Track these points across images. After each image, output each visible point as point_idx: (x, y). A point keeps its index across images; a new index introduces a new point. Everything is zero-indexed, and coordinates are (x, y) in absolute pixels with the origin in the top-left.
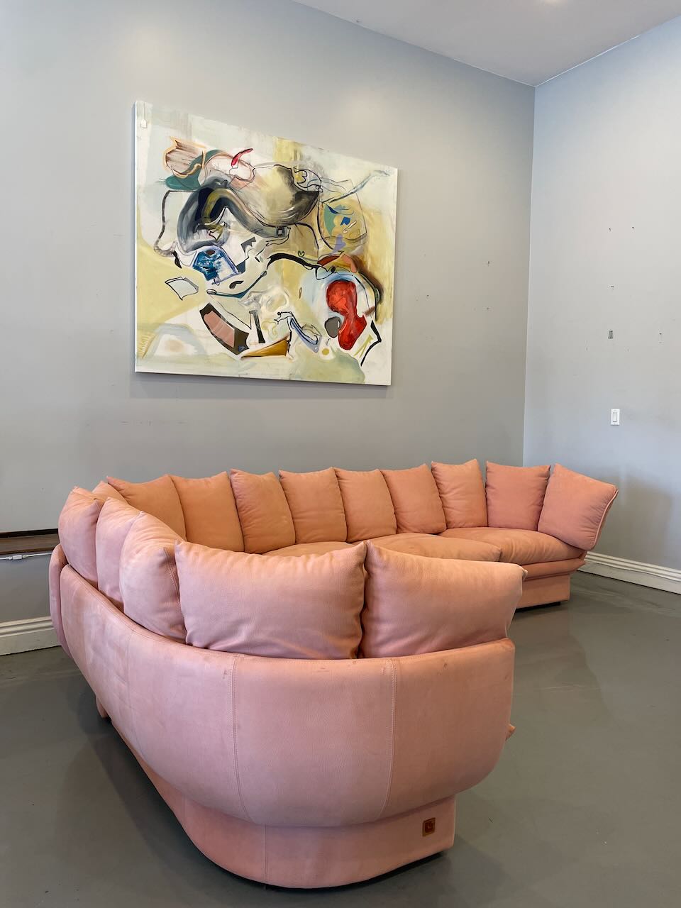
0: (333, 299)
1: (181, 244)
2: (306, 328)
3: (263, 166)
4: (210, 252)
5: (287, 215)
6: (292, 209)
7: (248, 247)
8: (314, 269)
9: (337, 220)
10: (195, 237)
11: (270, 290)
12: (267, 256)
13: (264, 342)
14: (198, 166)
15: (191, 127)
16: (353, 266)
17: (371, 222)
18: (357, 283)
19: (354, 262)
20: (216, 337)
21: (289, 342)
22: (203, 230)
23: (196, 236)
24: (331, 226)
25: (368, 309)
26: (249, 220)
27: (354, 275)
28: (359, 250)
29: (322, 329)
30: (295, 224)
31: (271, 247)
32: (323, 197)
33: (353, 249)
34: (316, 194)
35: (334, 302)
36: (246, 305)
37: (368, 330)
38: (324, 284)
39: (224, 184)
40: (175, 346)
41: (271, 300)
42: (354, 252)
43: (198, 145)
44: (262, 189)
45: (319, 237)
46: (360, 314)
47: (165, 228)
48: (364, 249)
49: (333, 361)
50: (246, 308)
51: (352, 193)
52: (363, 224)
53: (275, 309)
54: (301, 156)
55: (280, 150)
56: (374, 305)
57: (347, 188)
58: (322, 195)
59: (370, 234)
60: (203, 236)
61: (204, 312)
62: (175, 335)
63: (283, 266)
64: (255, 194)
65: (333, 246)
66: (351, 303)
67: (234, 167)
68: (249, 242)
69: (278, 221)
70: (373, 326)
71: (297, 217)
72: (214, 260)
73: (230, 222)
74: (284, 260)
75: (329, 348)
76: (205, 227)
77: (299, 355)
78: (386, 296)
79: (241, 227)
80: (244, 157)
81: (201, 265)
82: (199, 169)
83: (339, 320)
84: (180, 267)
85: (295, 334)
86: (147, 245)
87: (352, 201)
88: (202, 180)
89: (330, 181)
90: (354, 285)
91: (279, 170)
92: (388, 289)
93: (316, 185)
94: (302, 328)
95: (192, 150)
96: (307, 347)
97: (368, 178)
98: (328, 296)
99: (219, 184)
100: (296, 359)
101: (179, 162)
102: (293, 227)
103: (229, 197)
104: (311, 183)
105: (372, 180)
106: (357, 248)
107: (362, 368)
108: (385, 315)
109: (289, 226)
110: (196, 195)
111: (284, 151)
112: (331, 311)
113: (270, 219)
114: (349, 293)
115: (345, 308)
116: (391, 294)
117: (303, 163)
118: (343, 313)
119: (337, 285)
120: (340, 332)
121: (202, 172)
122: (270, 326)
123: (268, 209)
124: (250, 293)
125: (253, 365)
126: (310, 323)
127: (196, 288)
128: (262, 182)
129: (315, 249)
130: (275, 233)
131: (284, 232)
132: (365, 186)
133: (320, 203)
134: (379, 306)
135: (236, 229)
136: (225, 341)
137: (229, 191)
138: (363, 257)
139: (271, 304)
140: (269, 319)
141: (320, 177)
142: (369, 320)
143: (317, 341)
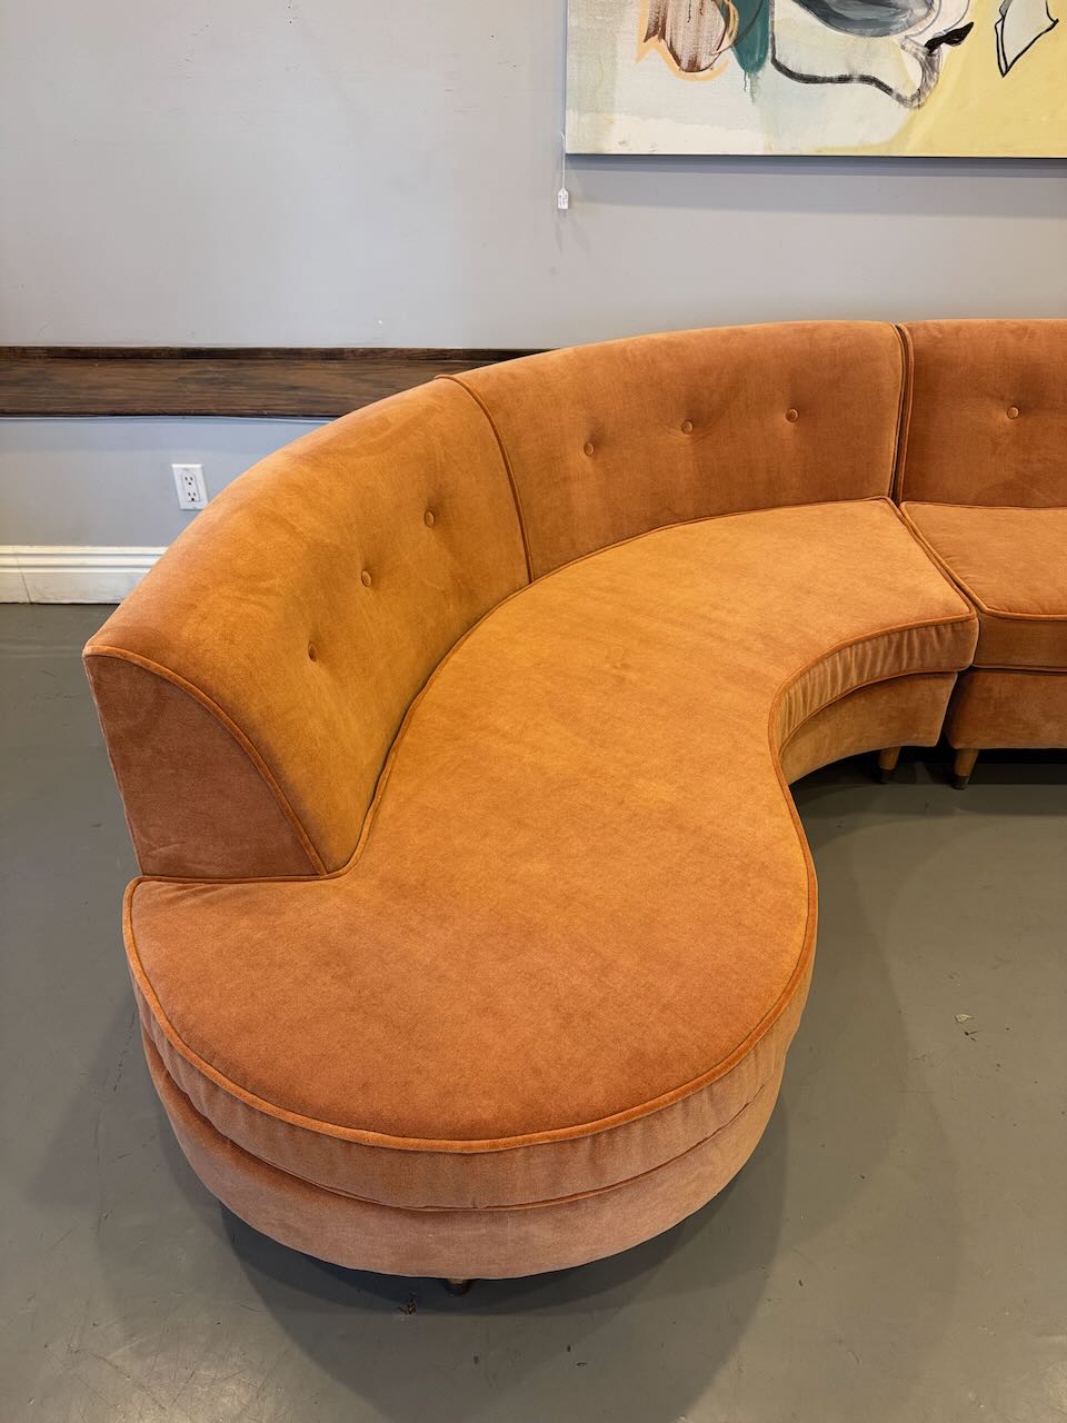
1: (910, 25)
47: (866, 73)
84: (970, 26)
86: (906, 129)
101: (698, 30)
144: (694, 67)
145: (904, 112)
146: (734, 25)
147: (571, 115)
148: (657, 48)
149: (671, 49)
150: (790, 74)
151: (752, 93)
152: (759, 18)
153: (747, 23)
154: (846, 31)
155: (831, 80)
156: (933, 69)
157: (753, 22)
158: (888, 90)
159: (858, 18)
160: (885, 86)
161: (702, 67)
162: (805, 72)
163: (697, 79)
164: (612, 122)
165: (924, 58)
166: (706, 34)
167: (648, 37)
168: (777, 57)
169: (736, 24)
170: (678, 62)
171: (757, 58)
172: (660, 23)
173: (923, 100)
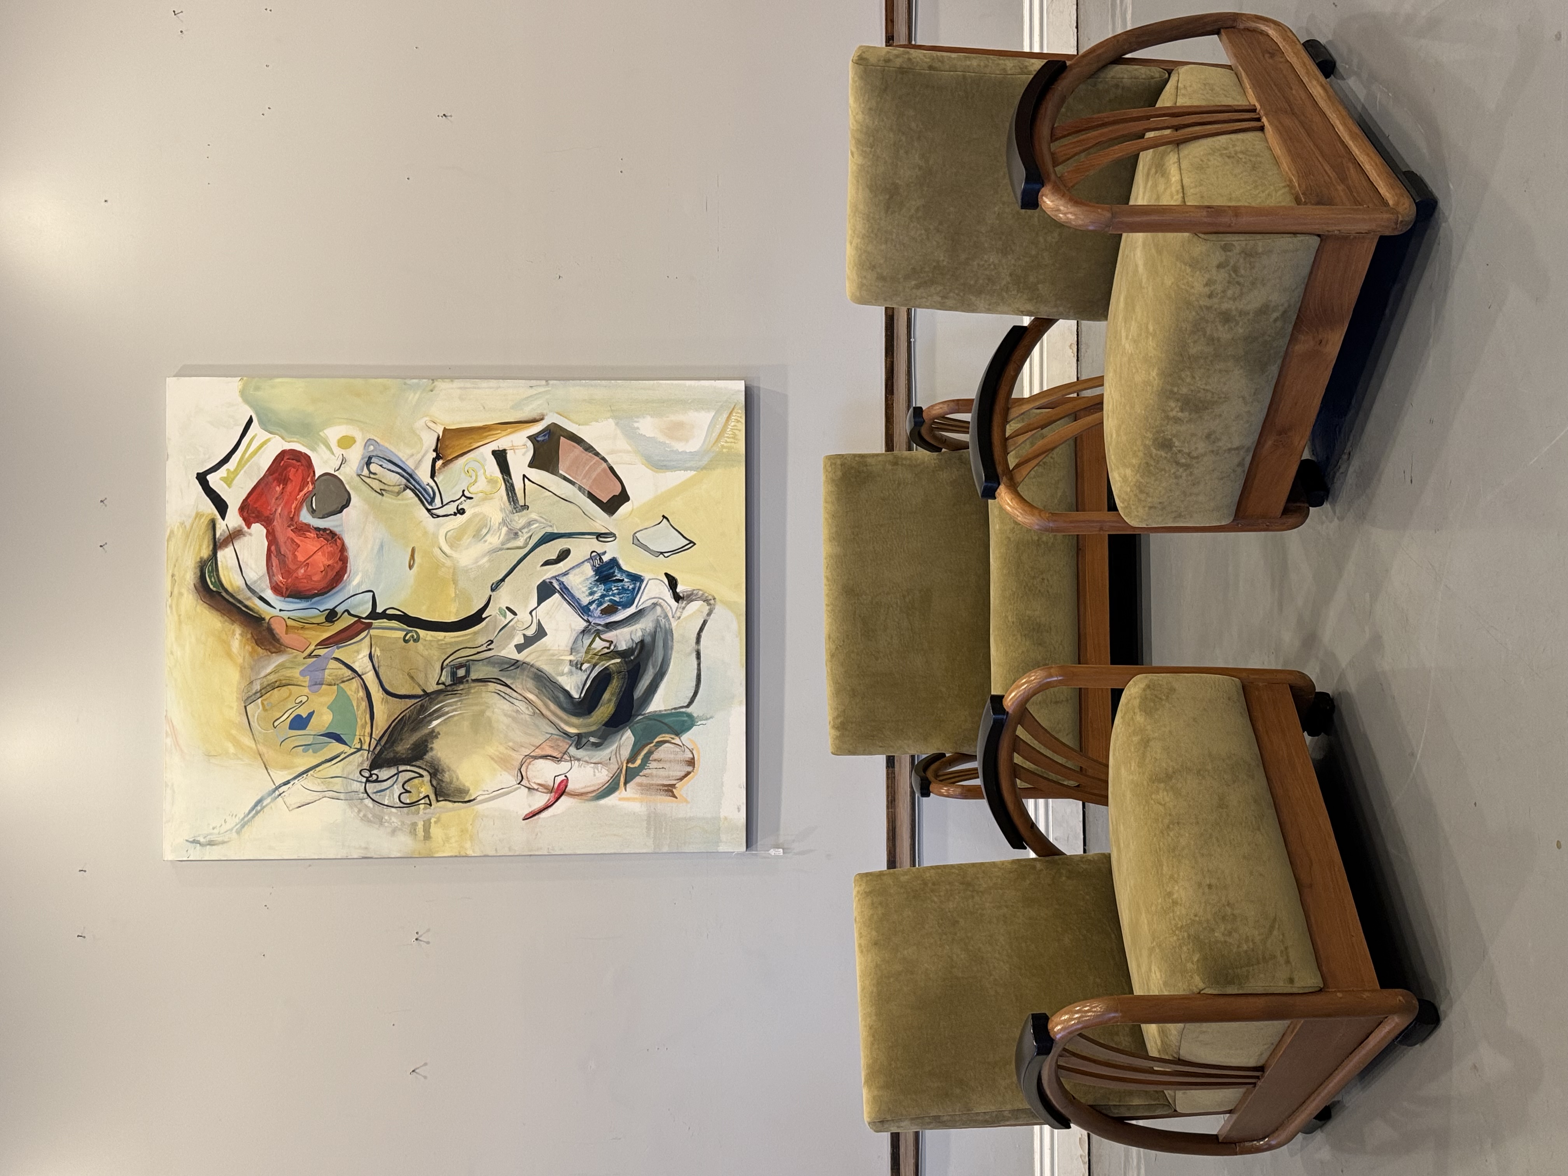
0: (331, 555)
1: (666, 616)
2: (396, 489)
3: (502, 793)
4: (611, 610)
5: (446, 709)
6: (435, 723)
7: (530, 632)
8: (379, 610)
9: (324, 720)
10: (640, 634)
11: (484, 556)
12: (489, 621)
13: (494, 453)
14: (633, 763)
15: (648, 829)
16: (279, 629)
17: (234, 732)
18: (269, 595)
19: (277, 640)
20: (597, 454)
21: (438, 457)
22: (624, 647)
23: (637, 637)
24: (340, 705)
25: (238, 544)
26: (530, 684)
27: (275, 612)
28: (264, 667)
29: (355, 489)
30: (426, 694)
31: (482, 640)
32: (362, 759)
33: (281, 666)
34: (377, 763)
35: (329, 549)
36: (536, 521)
37: (234, 498)
38: (355, 582)
39: (584, 741)
40: (676, 430)
41: (478, 536)
42: (278, 660)
43: (634, 799)
44: (502, 749)
45: (370, 678)
46: (258, 530)
47: (695, 641)
48: (249, 670)
49: (328, 423)
50: (534, 516)
51: (285, 783)
52: (254, 724)
53: (469, 521)
54: (413, 831)
55: (463, 831)
56: (220, 554)
57: (297, 792)
58: (362, 763)
59: (235, 705)
60: (624, 638)
61: (623, 497)
62: (677, 452)
63: (453, 608)
64: (518, 736)
65: (333, 664)
66: (283, 550)
67: (563, 777)
68: (529, 641)
69: (468, 694)
70: (221, 506)
71: (423, 709)
72: (603, 596)
73: (571, 673)
74: (452, 617)
75: (338, 451)
76: (623, 654)
77: (413, 432)
78: (190, 577)
79: (547, 668)
80: (541, 799)
81: (627, 585)
82: (632, 759)
83: (313, 512)
84: (667, 575)
85: (423, 475)
86: (728, 605)
87: (285, 767)
88: (627, 738)
89: (342, 796)
90: (277, 589)
91: (466, 791)
92: (181, 594)
93: (376, 781)
94: (407, 487)
95: (646, 789)
96: (393, 450)
97: (245, 823)
98: (343, 560)
99: (592, 739)
100: (420, 424)
101: (670, 761)
102: (432, 687)
103: (574, 720)
104: (389, 782)
105: (232, 822)
106: (269, 670)
107: (247, 412)
108: (188, 536)
109: (441, 687)
110: (637, 711)
111: (453, 832)
112: (336, 530)
113: (484, 695)
114: (287, 572)
115: (297, 540)
116: (174, 582)
117: (408, 820)
118: (303, 529)
119: (323, 585)
120: (311, 487)
121: (626, 753)
122: (482, 485)
123: (488, 713)
124: (527, 544)
125: (516, 406)
126: (387, 499)
127: (636, 542)
128: (503, 761)
129: (377, 652)
130: (472, 669)
131: (453, 674)
132: (253, 804)
133: (366, 747)
134: (205, 553)
135: (560, 662)
136: (578, 449)
137: (572, 730)
138: (251, 654)
139: (481, 530)
140: (484, 499)
141: (368, 802)
142: (233, 519)
143: (368, 464)
144: (691, 762)
145: (719, 609)
146: (667, 737)
147: (722, 848)
148: (681, 789)
149: (681, 779)
150: (696, 693)
151: (707, 719)
152: (663, 721)
153: (666, 727)
154: (670, 659)
155: (699, 665)
156: (692, 594)
157: (665, 724)
158: (705, 623)
159: (663, 653)
160: (702, 625)
161: (691, 756)
162: (694, 684)
163: (698, 759)
164: (726, 818)
165: (685, 602)
166: (672, 756)
167: (675, 796)
168: (685, 705)
169: (667, 735)
170: (688, 773)
171: (686, 719)
172: (666, 788)
173: (710, 597)
